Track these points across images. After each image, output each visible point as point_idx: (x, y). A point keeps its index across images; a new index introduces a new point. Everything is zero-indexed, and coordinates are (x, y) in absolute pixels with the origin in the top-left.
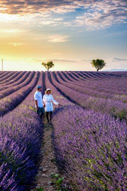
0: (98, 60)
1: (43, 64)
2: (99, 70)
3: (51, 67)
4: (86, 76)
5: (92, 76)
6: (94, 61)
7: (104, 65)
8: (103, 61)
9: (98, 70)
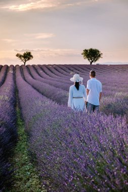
0: (91, 50)
1: (17, 55)
2: (93, 63)
3: (29, 59)
4: (79, 70)
5: (86, 70)
6: (86, 51)
7: (100, 56)
8: (98, 51)
9: (91, 63)
